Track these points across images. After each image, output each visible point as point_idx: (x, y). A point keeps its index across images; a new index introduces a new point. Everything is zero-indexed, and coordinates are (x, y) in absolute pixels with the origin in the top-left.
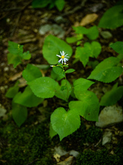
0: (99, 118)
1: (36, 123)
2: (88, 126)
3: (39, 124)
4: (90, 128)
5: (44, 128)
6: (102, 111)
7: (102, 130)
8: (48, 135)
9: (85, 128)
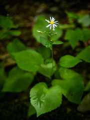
0: (82, 103)
1: (17, 101)
2: (69, 110)
3: (19, 102)
4: (71, 112)
5: (23, 105)
6: (85, 97)
7: (83, 116)
8: (27, 113)
9: (66, 111)
